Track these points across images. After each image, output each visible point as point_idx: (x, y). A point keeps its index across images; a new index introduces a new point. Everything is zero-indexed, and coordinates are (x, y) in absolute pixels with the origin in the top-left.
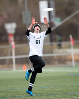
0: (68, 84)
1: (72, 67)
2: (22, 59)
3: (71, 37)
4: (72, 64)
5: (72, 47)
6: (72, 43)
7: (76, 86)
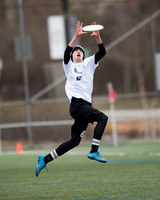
0: (105, 180)
1: (112, 145)
2: (13, 129)
3: (110, 86)
4: (112, 141)
5: (112, 107)
6: (112, 100)
7: (121, 184)
